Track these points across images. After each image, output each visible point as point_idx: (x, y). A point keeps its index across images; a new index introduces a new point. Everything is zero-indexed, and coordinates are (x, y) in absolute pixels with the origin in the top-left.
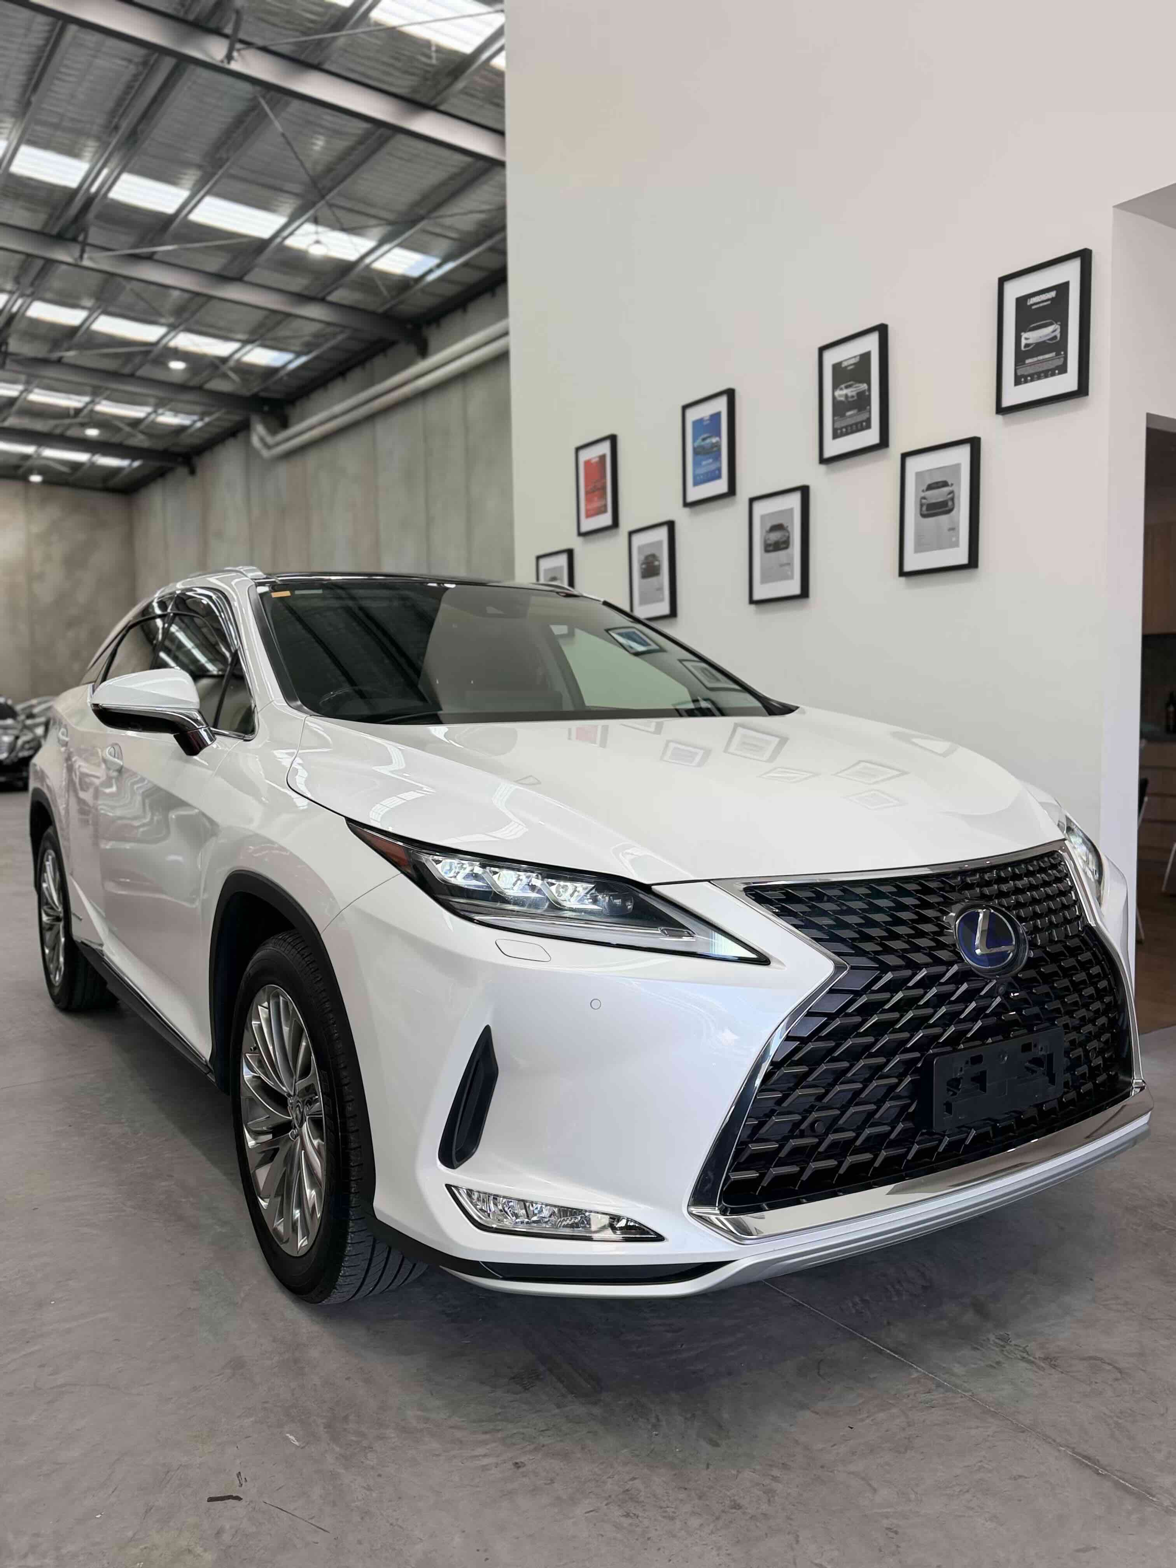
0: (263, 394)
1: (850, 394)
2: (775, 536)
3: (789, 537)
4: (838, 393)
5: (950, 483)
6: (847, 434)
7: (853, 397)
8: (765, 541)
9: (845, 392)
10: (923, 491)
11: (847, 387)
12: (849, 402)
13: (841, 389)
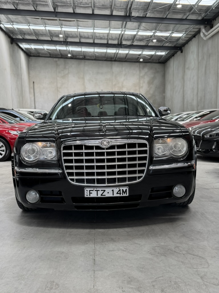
0: (205, 18)
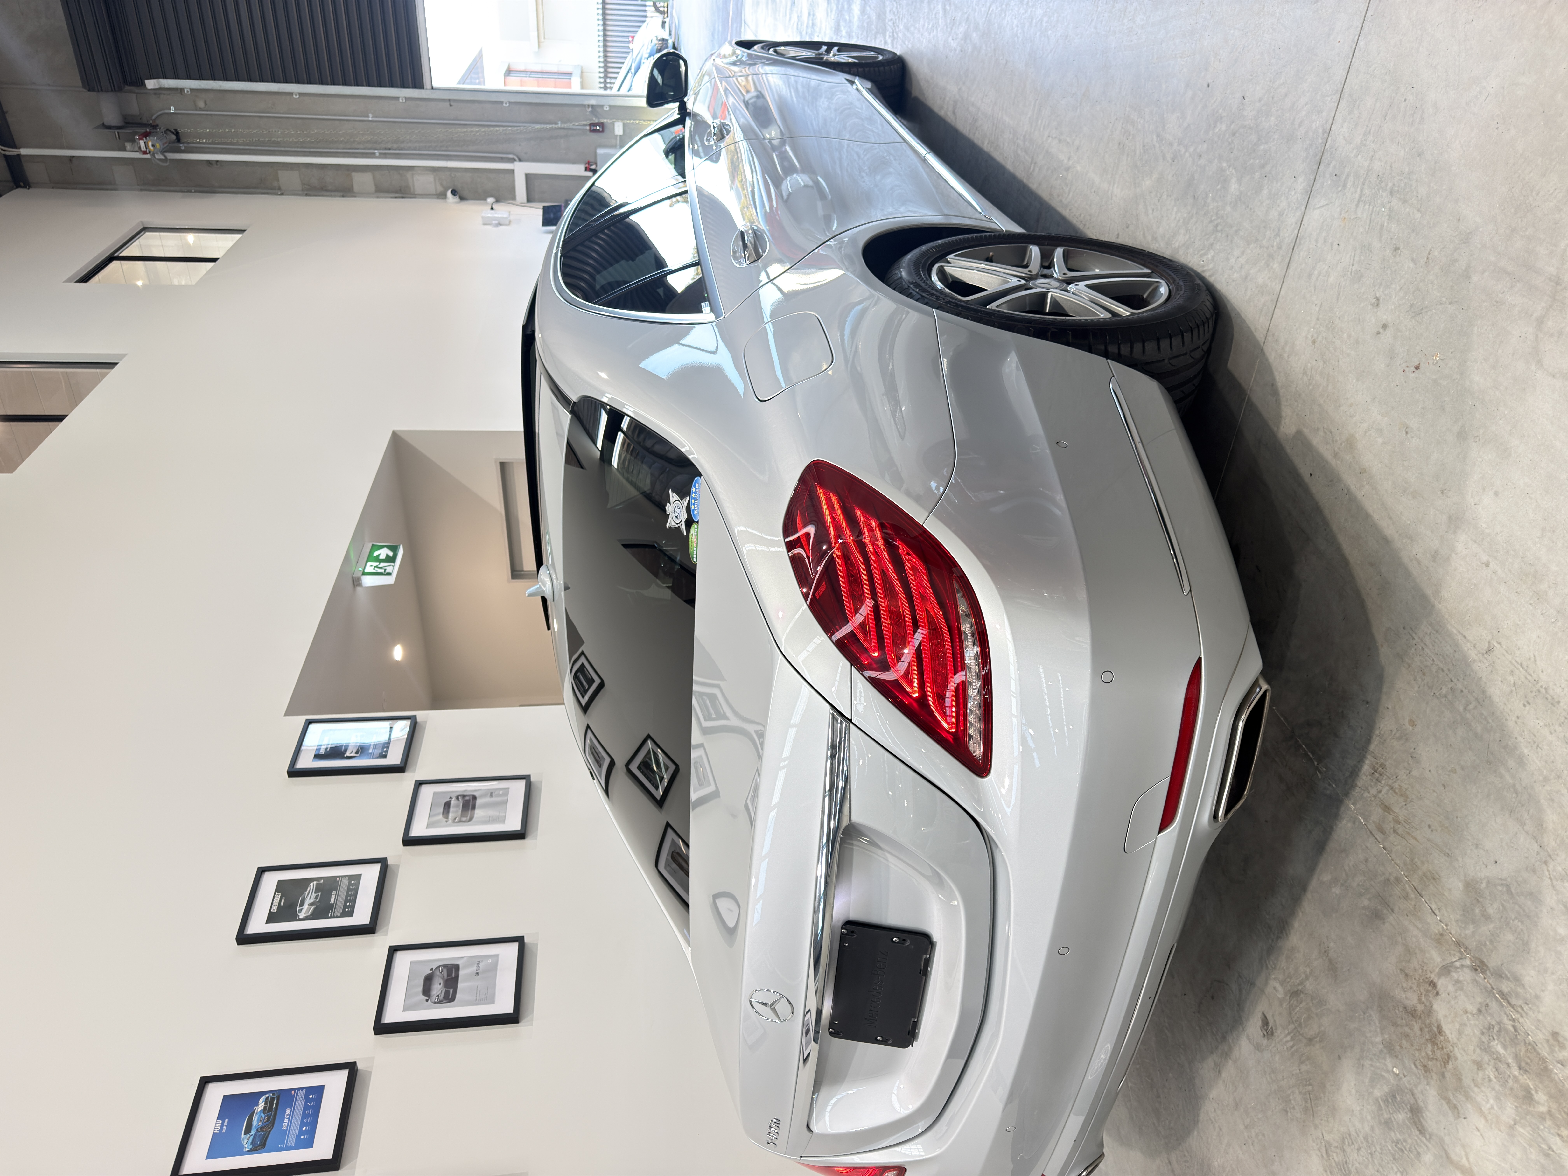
1: (312, 901)
2: (438, 988)
3: (445, 966)
4: (302, 916)
5: (449, 799)
6: (354, 901)
7: (316, 898)
8: (440, 1002)
9: (306, 906)
10: (447, 821)
11: (302, 904)
12: (319, 902)
13: (301, 910)
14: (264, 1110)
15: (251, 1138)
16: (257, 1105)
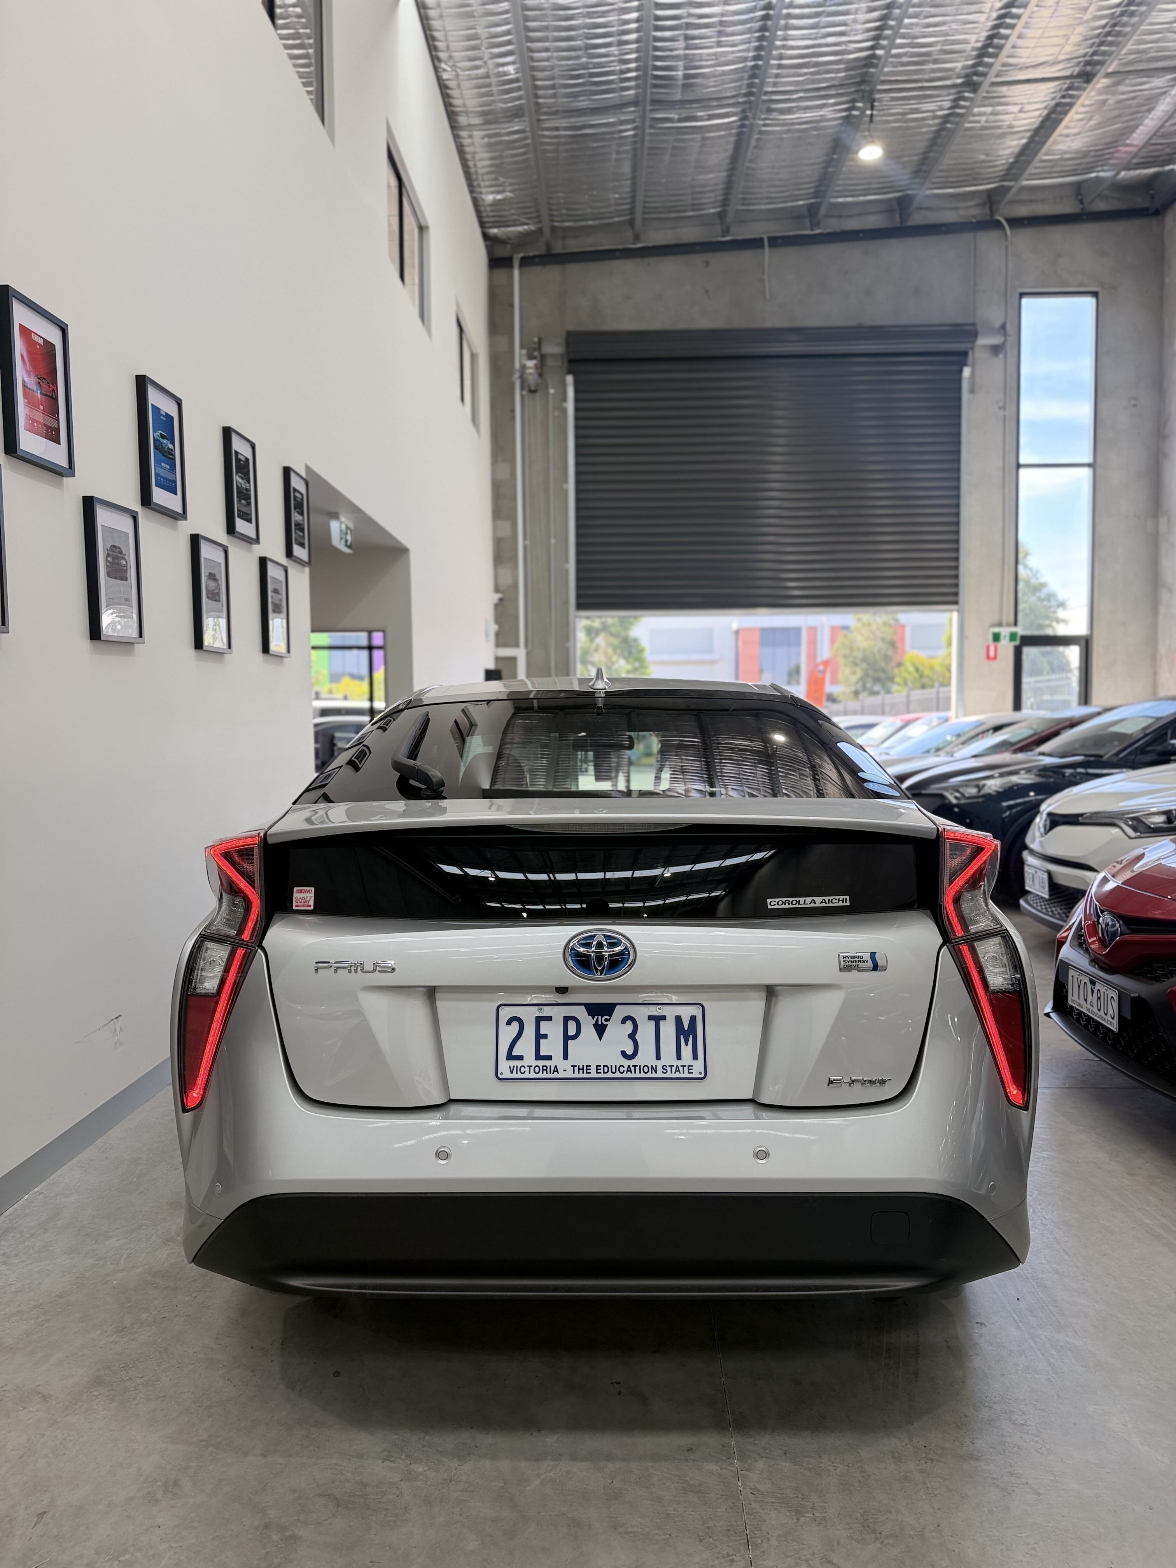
1: (243, 486)
2: (212, 585)
3: (220, 590)
6: (243, 519)
8: (207, 586)
9: (240, 480)
11: (242, 478)
12: (243, 490)
14: (168, 448)
15: (158, 438)
16: (171, 443)
